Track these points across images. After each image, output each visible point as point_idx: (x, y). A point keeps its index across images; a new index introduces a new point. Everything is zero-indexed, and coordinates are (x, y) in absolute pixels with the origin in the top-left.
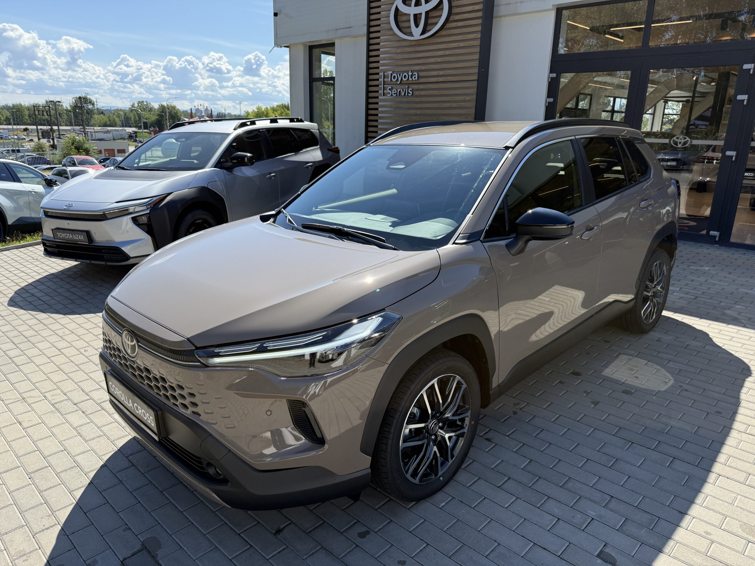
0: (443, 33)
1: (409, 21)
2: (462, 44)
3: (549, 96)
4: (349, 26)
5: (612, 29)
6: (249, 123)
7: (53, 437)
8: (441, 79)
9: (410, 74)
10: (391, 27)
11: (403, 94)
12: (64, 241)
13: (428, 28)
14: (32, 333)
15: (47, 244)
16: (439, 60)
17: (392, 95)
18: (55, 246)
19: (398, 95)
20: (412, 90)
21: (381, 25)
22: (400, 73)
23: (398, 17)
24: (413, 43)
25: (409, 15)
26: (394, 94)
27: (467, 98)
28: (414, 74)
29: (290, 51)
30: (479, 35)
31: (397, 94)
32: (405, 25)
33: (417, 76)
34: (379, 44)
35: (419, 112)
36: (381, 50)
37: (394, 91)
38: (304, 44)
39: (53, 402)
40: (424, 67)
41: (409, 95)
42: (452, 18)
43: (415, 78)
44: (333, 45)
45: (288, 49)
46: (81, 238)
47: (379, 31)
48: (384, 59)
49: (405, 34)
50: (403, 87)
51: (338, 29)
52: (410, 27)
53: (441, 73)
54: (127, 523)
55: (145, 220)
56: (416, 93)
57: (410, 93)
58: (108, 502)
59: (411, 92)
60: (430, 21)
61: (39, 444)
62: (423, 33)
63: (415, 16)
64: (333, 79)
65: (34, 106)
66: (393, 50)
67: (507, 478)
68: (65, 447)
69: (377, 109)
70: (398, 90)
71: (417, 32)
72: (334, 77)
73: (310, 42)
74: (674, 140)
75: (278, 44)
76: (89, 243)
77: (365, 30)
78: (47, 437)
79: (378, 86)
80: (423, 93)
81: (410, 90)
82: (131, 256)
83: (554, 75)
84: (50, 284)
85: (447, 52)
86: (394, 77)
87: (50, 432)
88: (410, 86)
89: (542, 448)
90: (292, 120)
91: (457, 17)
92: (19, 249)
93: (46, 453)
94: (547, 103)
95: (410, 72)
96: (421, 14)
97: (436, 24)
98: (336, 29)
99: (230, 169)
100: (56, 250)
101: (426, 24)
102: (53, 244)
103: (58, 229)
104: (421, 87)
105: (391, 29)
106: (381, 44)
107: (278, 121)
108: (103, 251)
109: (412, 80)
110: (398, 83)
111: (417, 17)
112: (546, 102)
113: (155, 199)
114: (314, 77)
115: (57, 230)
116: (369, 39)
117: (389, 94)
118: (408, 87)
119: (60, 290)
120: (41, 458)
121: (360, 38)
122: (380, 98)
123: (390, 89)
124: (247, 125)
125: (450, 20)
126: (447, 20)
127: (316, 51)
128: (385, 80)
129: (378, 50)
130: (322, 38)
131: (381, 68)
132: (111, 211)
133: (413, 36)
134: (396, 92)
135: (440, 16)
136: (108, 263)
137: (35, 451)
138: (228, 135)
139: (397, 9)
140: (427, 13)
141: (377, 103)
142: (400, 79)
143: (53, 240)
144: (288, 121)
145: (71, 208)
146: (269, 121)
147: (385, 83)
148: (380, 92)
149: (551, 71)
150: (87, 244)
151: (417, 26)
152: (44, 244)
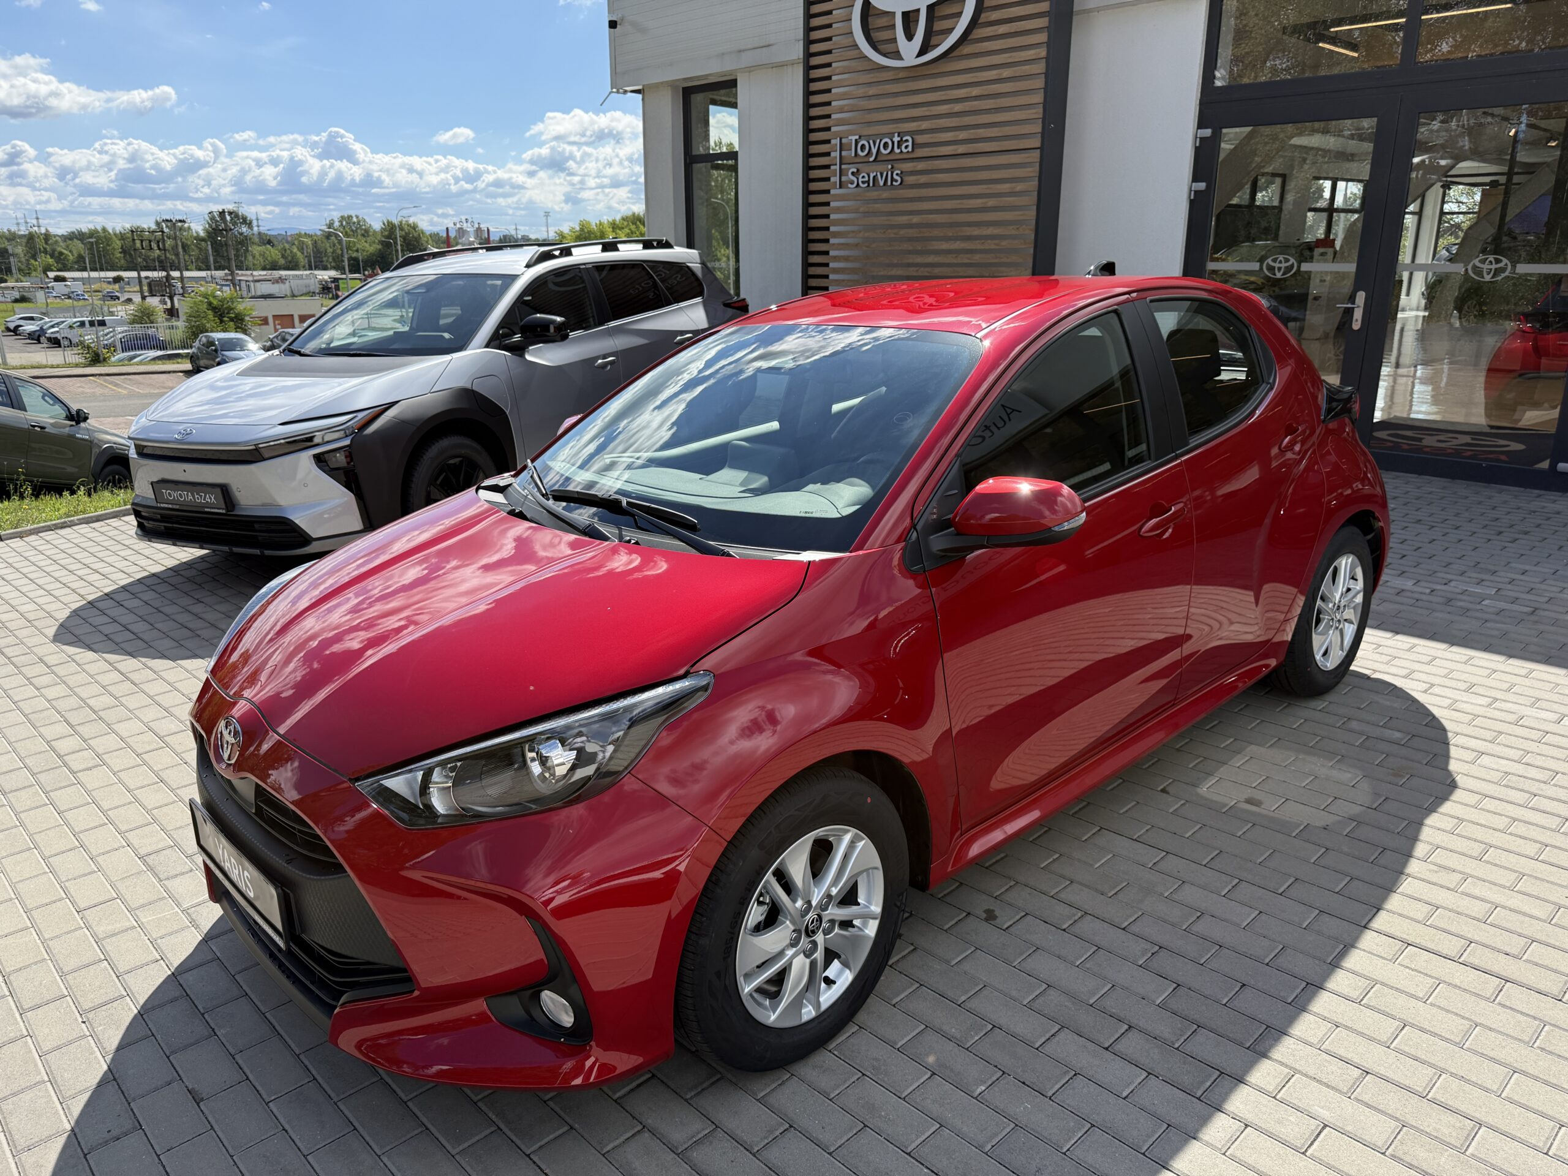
0: (966, 49)
1: (893, 26)
2: (1006, 73)
3: (1196, 178)
4: (767, 43)
5: (1332, 30)
6: (557, 253)
7: (139, 929)
8: (961, 149)
9: (896, 139)
10: (855, 41)
11: (882, 183)
12: (177, 507)
13: (933, 41)
14: (107, 700)
15: (143, 514)
16: (958, 107)
17: (858, 185)
18: (159, 517)
19: (871, 185)
20: (902, 172)
21: (834, 38)
22: (874, 138)
23: (870, 19)
24: (901, 75)
25: (893, 14)
26: (863, 182)
27: (1019, 187)
28: (904, 139)
29: (643, 99)
30: (1043, 52)
31: (868, 182)
32: (884, 35)
33: (910, 144)
34: (829, 78)
35: (916, 219)
36: (833, 91)
37: (863, 177)
38: (672, 84)
39: (143, 852)
40: (925, 125)
41: (894, 183)
42: (984, 17)
43: (906, 147)
44: (732, 84)
45: (640, 96)
46: (210, 500)
47: (829, 52)
48: (841, 110)
49: (885, 55)
50: (880, 167)
51: (744, 51)
52: (894, 40)
53: (962, 135)
54: (287, 1127)
55: (340, 459)
56: (910, 180)
57: (896, 181)
58: (248, 1079)
59: (899, 179)
60: (938, 26)
61: (110, 945)
62: (922, 52)
63: (906, 15)
64: (733, 155)
65: (132, 231)
66: (861, 91)
67: (1126, 1027)
68: (162, 951)
69: (827, 216)
70: (872, 176)
71: (909, 50)
72: (737, 152)
73: (685, 79)
74: (1475, 267)
75: (618, 85)
76: (228, 511)
77: (798, 51)
78: (127, 930)
79: (827, 167)
80: (923, 179)
81: (897, 174)
82: (314, 536)
83: (1207, 132)
84: (149, 596)
85: (975, 91)
86: (863, 147)
87: (132, 919)
88: (895, 165)
89: (1202, 957)
90: (648, 245)
91: (995, 15)
92: (91, 525)
93: (122, 967)
94: (1193, 193)
95: (896, 135)
96: (918, 11)
97: (951, 32)
98: (740, 51)
99: (518, 350)
100: (162, 526)
101: (929, 33)
102: (154, 513)
103: (164, 482)
104: (920, 166)
105: (855, 46)
106: (834, 78)
107: (620, 246)
108: (257, 526)
109: (901, 152)
110: (872, 159)
111: (909, 18)
112: (1191, 191)
113: (361, 415)
114: (694, 153)
115: (162, 485)
116: (808, 68)
117: (852, 183)
118: (892, 167)
119: (168, 610)
120: (111, 976)
121: (790, 68)
122: (832, 192)
123: (853, 173)
124: (555, 257)
125: (980, 22)
126: (974, 23)
127: (697, 99)
128: (844, 153)
129: (829, 91)
130: (710, 69)
131: (833, 129)
132: (272, 443)
133: (902, 59)
134: (866, 179)
135: (959, 14)
136: (267, 552)
137: (100, 961)
138: (514, 278)
139: (867, 3)
140: (931, 8)
141: (827, 204)
142: (874, 151)
143: (154, 504)
144: (640, 246)
145: (190, 439)
146: (600, 247)
147: (844, 161)
148: (832, 179)
149: (1201, 125)
150: (224, 511)
151: (910, 37)
152: (137, 514)
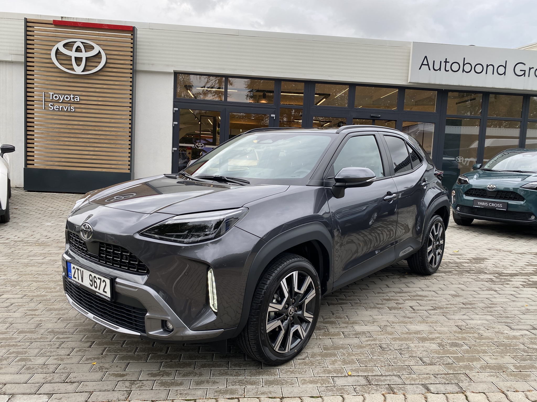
1: (71, 60)
2: (117, 83)
3: (174, 121)
8: (100, 103)
9: (72, 96)
10: (52, 61)
11: (65, 110)
16: (98, 90)
17: (54, 109)
20: (75, 107)
21: (35, 58)
22: (61, 94)
25: (71, 56)
26: (56, 109)
27: (124, 117)
28: (76, 97)
31: (59, 109)
32: (66, 62)
33: (78, 98)
34: (33, 71)
35: (81, 123)
37: (56, 107)
40: (84, 94)
41: (71, 110)
43: (76, 100)
47: (33, 62)
49: (66, 68)
50: (65, 104)
52: (72, 65)
53: (100, 99)
56: (79, 110)
57: (73, 110)
60: (91, 64)
69: (33, 118)
70: (61, 107)
71: (78, 69)
77: (22, 59)
79: (33, 101)
80: (84, 111)
81: (73, 108)
83: (177, 109)
85: (105, 86)
86: (56, 97)
88: (72, 105)
91: (111, 65)
94: (174, 124)
95: (72, 95)
96: (81, 58)
101: (86, 65)
104: (83, 106)
105: (53, 63)
106: (35, 71)
109: (74, 101)
110: (60, 101)
111: (78, 59)
117: (51, 108)
118: (70, 105)
121: (14, 64)
123: (51, 105)
125: (107, 66)
129: (33, 75)
133: (74, 71)
134: (58, 108)
139: (58, 49)
140: (87, 58)
141: (33, 114)
147: (46, 101)
149: (174, 106)
151: (78, 65)
